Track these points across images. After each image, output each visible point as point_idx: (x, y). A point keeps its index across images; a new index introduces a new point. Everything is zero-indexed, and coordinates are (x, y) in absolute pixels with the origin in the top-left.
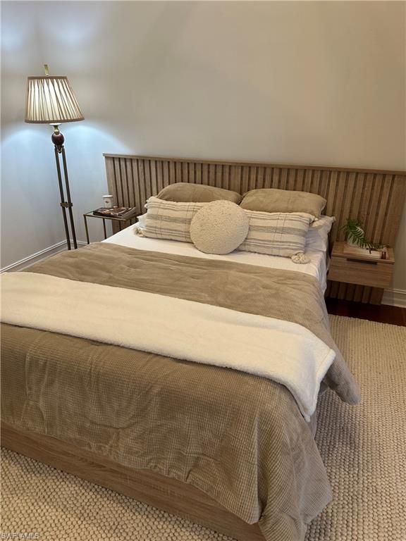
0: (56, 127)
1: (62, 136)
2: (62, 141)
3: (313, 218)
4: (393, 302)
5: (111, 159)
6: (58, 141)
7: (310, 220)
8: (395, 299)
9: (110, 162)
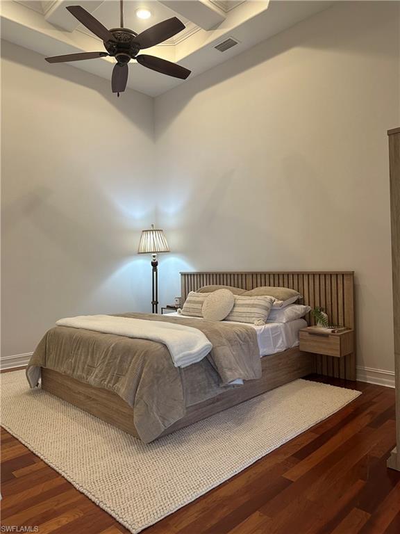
0: (154, 256)
1: (157, 262)
2: (157, 265)
3: (273, 299)
4: (366, 379)
5: (184, 275)
6: (155, 265)
7: (271, 300)
8: (368, 377)
9: (183, 277)
